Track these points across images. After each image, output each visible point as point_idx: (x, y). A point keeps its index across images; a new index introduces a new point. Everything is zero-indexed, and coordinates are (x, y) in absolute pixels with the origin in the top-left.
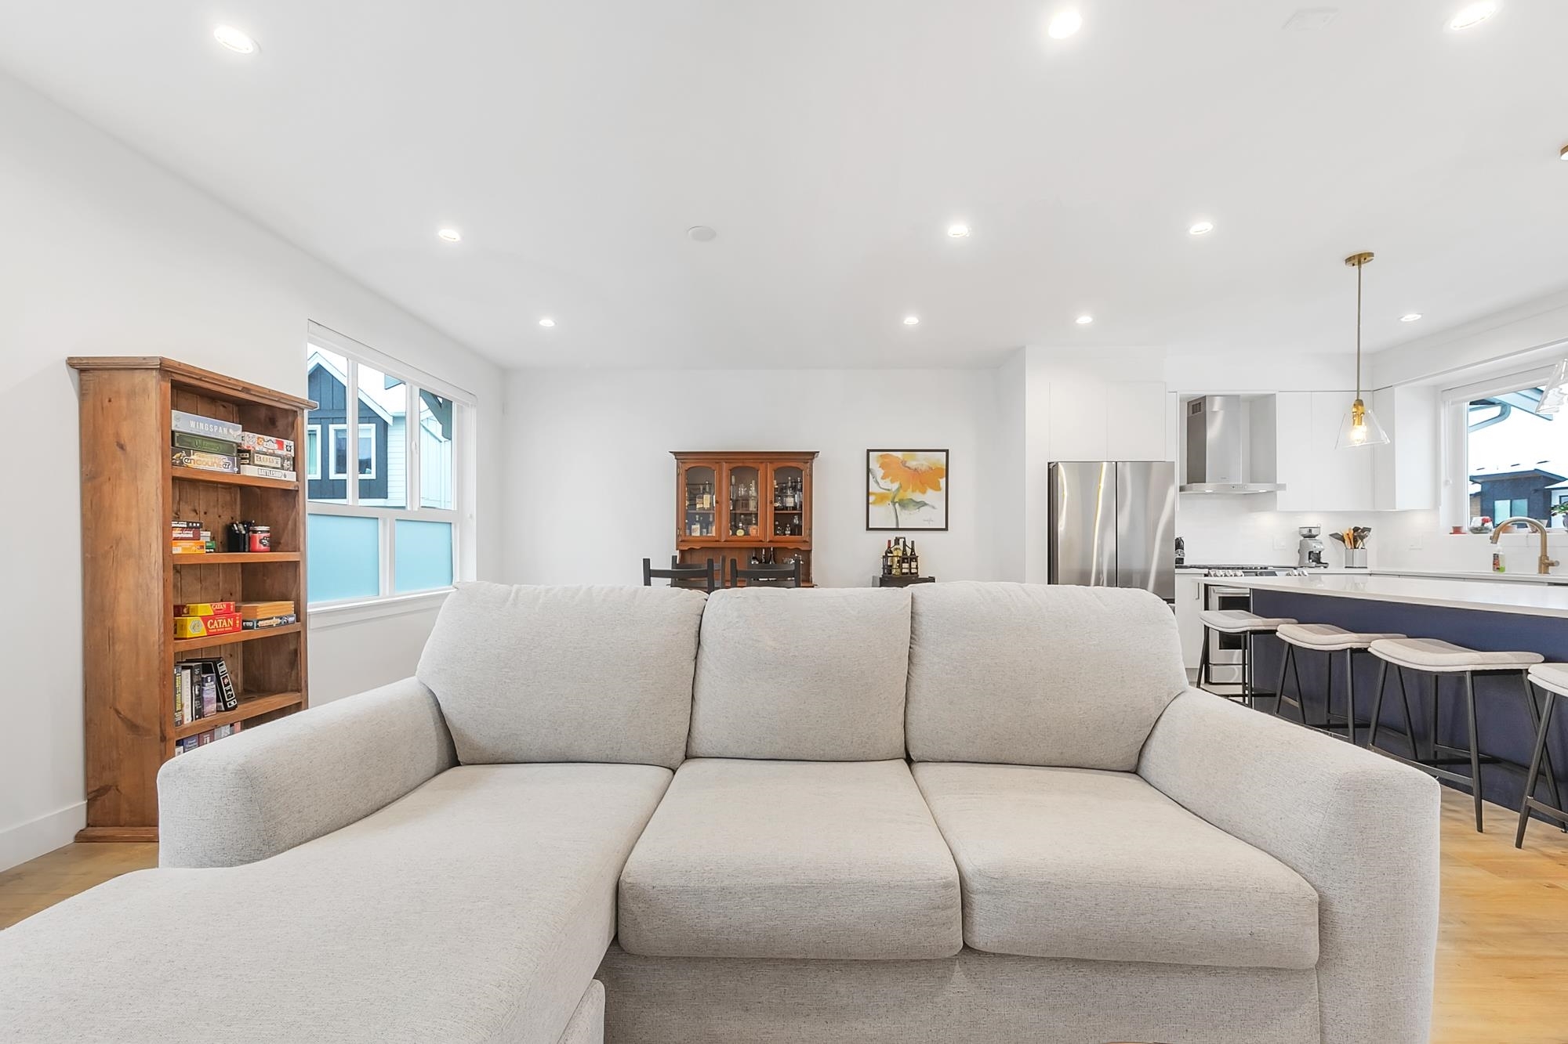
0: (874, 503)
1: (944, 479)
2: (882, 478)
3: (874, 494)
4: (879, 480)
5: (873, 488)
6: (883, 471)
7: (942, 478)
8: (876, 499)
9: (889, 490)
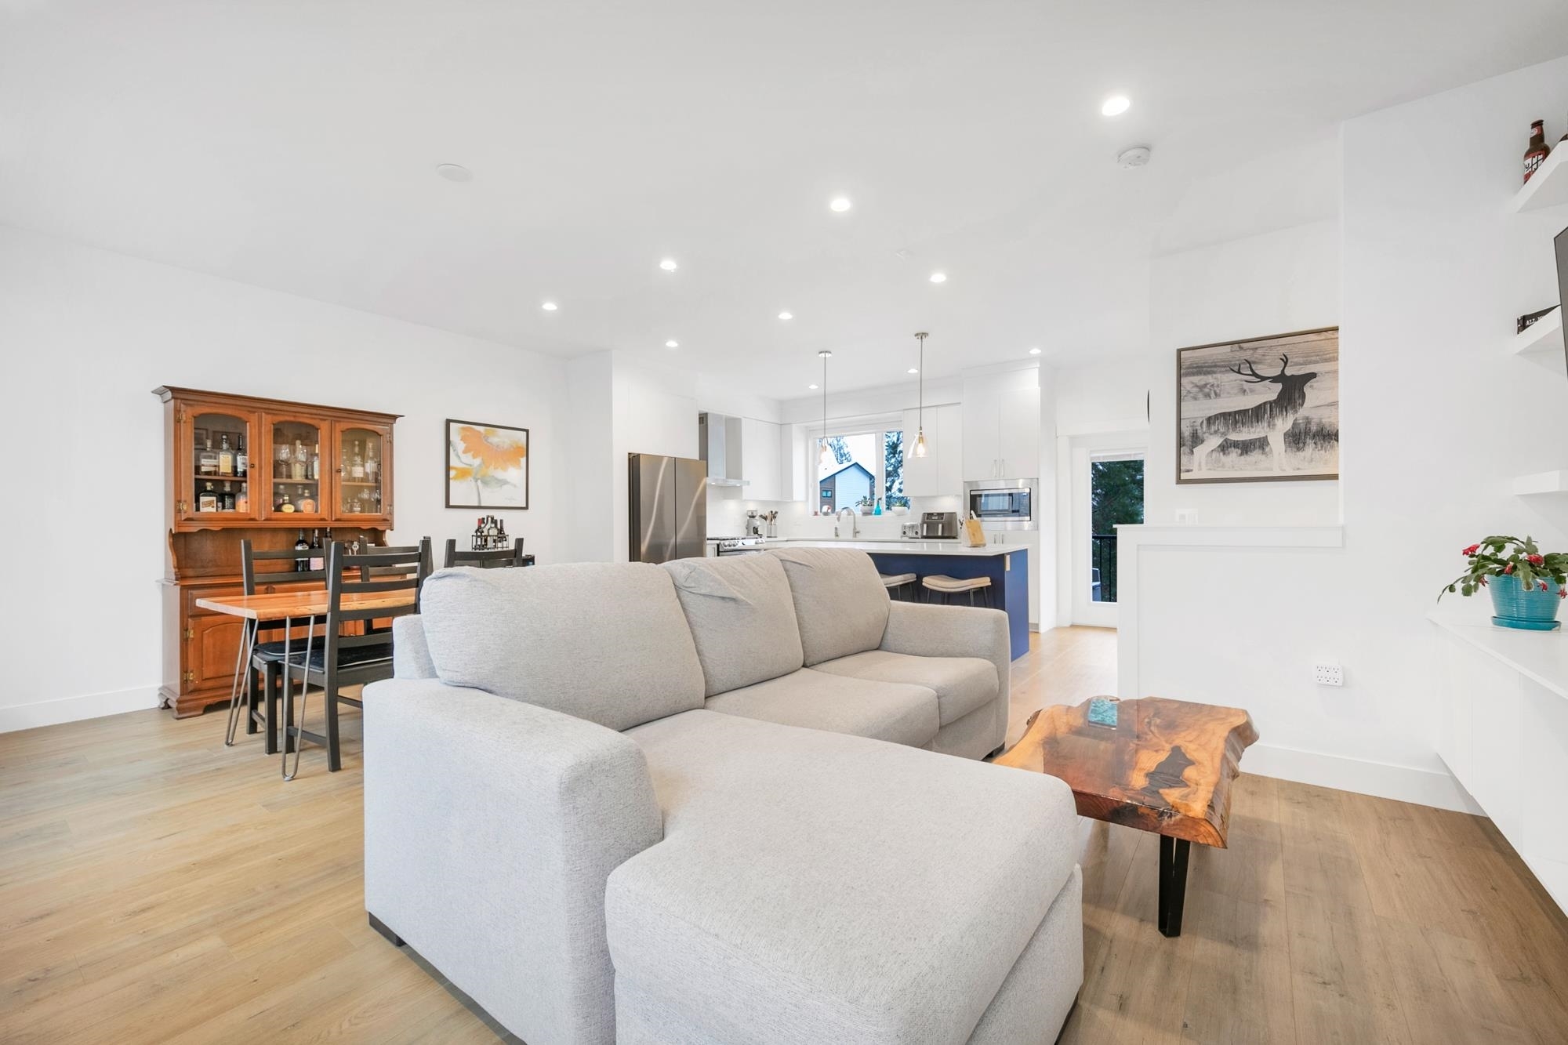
0: (455, 478)
1: (525, 458)
2: (465, 452)
3: (455, 468)
4: (460, 453)
5: (453, 462)
6: (465, 445)
7: (522, 457)
8: (456, 475)
9: (471, 465)
